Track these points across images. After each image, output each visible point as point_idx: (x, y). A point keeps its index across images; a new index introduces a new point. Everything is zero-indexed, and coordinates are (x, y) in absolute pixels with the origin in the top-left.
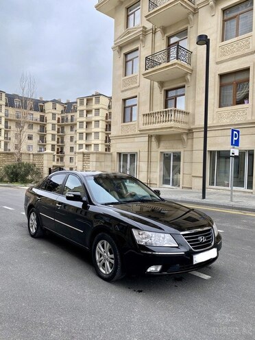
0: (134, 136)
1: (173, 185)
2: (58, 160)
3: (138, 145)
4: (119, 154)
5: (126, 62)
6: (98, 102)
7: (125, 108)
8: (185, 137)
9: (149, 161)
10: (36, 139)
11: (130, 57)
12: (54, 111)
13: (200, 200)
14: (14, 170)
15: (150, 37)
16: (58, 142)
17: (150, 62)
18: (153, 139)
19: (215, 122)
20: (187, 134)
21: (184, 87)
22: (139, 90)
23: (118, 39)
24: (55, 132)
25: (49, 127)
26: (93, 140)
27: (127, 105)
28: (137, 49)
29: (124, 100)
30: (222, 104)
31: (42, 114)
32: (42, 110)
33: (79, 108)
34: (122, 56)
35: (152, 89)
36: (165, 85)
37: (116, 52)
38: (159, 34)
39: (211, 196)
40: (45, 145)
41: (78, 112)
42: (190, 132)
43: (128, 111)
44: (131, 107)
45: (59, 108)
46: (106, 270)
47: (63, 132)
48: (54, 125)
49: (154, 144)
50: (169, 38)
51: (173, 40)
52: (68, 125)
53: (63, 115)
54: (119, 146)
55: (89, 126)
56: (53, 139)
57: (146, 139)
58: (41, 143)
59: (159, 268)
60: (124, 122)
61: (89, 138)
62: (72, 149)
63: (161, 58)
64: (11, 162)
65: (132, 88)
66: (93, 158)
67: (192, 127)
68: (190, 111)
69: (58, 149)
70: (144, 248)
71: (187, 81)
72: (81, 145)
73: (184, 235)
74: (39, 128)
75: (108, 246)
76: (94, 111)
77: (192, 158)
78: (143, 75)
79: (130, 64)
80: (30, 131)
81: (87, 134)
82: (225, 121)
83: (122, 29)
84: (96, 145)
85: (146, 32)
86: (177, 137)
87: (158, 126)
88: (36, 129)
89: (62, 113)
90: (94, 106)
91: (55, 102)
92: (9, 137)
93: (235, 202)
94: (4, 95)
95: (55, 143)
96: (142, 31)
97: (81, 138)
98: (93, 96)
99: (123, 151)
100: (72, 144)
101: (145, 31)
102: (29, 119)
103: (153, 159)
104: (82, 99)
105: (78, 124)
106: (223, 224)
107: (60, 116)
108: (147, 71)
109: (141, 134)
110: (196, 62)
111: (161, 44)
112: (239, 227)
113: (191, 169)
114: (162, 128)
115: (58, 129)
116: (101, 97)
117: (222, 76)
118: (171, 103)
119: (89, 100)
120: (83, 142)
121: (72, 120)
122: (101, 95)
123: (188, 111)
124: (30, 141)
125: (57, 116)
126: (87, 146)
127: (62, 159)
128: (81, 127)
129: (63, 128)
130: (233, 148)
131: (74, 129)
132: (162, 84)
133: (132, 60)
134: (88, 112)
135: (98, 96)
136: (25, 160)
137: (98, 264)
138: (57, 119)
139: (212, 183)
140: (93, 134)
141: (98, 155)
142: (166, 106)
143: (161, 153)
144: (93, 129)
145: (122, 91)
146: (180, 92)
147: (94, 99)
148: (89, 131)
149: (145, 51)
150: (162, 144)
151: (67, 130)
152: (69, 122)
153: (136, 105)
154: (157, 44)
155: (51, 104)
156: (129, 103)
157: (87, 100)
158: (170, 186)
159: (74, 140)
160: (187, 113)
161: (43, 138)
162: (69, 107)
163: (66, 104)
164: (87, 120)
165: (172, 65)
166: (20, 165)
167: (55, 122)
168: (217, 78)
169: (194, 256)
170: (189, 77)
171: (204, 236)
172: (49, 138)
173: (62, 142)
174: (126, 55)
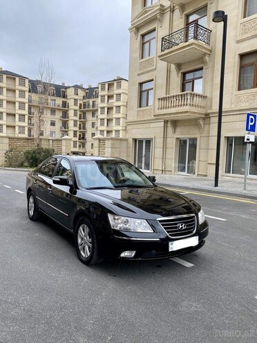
0: (150, 121)
1: (188, 172)
2: (80, 146)
3: (154, 131)
4: (135, 140)
5: (143, 44)
6: (119, 86)
7: (141, 92)
8: (201, 122)
9: (165, 147)
10: (59, 124)
11: (147, 38)
12: (76, 97)
13: (212, 188)
14: (34, 155)
15: (167, 16)
16: (80, 129)
17: (167, 42)
18: (169, 125)
19: (233, 106)
20: (204, 119)
21: (202, 69)
22: (155, 72)
23: (135, 19)
24: (77, 118)
25: (71, 113)
26: (114, 126)
27: (143, 89)
28: (154, 30)
29: (141, 84)
30: (242, 87)
31: (64, 100)
32: (65, 96)
33: (101, 93)
34: (139, 37)
35: (168, 71)
36: (183, 67)
37: (133, 33)
38: (177, 12)
39: (224, 184)
40: (67, 131)
41: (100, 97)
42: (207, 116)
43: (144, 95)
44: (148, 91)
45: (81, 93)
46: (86, 254)
47: (84, 118)
48: (75, 111)
49: (170, 129)
50: (188, 16)
51: (192, 18)
52: (90, 111)
53: (84, 101)
54: (134, 131)
55: (110, 112)
56: (75, 125)
57: (162, 124)
58: (63, 129)
59: (133, 254)
60: (140, 107)
61: (110, 124)
62: (93, 134)
63: (178, 38)
64: (30, 147)
65: (148, 72)
66: (108, 144)
67: (209, 111)
68: (208, 94)
69: (80, 135)
70: (118, 232)
71: (204, 62)
72: (102, 132)
73: (160, 221)
74: (61, 115)
75: (87, 230)
76: (115, 96)
77: (208, 144)
78: (159, 57)
79: (147, 46)
80: (52, 116)
81: (108, 120)
82: (244, 105)
83: (139, 8)
84: (117, 131)
85: (164, 10)
86: (194, 122)
87: (173, 110)
88: (59, 115)
89: (84, 98)
90: (115, 91)
91: (77, 87)
92: (32, 122)
93: (248, 191)
94: (27, 81)
95: (77, 129)
96: (160, 9)
97: (102, 124)
98: (115, 80)
99: (138, 137)
100: (93, 130)
101: (162, 10)
102: (51, 105)
103: (168, 146)
104: (103, 84)
105: (99, 109)
106: (230, 213)
107: (81, 102)
108: (163, 53)
109: (157, 119)
110: (215, 41)
111: (179, 23)
112: (245, 216)
113: (207, 156)
114: (177, 113)
115: (80, 115)
116: (123, 82)
117: (242, 56)
118: (188, 86)
119: (110, 85)
120: (104, 128)
121: (93, 106)
122: (122, 79)
123: (205, 95)
124: (52, 127)
125: (79, 102)
126: (108, 132)
127: (83, 145)
128: (102, 113)
129: (84, 113)
130: (249, 133)
131: (96, 115)
132: (179, 66)
133: (149, 41)
134: (110, 97)
135: (119, 80)
136: (44, 145)
137: (80, 247)
138: (79, 105)
139: (228, 171)
140: (114, 120)
141: (113, 142)
142: (183, 90)
143: (177, 138)
144: (114, 115)
145: (139, 75)
146: (198, 74)
147: (115, 83)
148: (110, 117)
149: (162, 31)
150: (178, 130)
151: (89, 116)
152: (91, 108)
153: (152, 89)
154: (175, 23)
155: (73, 89)
156: (145, 87)
157: (109, 85)
158: (185, 173)
159: (96, 126)
160: (205, 97)
161: (65, 124)
162: (91, 93)
163: (87, 89)
164: (109, 106)
165: (189, 45)
166: (40, 150)
167: (77, 108)
168: (237, 59)
169: (170, 243)
170: (207, 58)
171: (185, 223)
172: (71, 124)
173: (84, 128)
174: (143, 36)
